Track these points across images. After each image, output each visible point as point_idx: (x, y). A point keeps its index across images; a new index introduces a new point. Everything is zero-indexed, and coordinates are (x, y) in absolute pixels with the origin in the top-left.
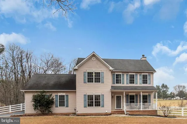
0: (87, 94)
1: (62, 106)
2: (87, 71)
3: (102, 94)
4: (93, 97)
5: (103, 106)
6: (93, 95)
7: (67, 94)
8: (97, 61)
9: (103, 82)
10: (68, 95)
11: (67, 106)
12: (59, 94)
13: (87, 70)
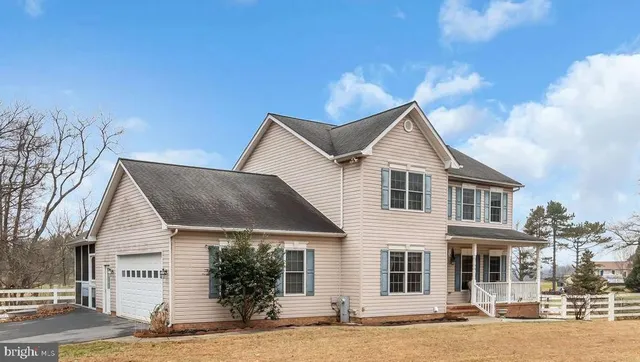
0: (391, 247)
1: (295, 292)
2: (391, 166)
3: (428, 249)
4: (403, 259)
5: (428, 292)
6: (403, 254)
7: (312, 247)
8: (416, 136)
9: (429, 211)
10: (313, 251)
11: (311, 293)
12: (289, 246)
13: (389, 163)
